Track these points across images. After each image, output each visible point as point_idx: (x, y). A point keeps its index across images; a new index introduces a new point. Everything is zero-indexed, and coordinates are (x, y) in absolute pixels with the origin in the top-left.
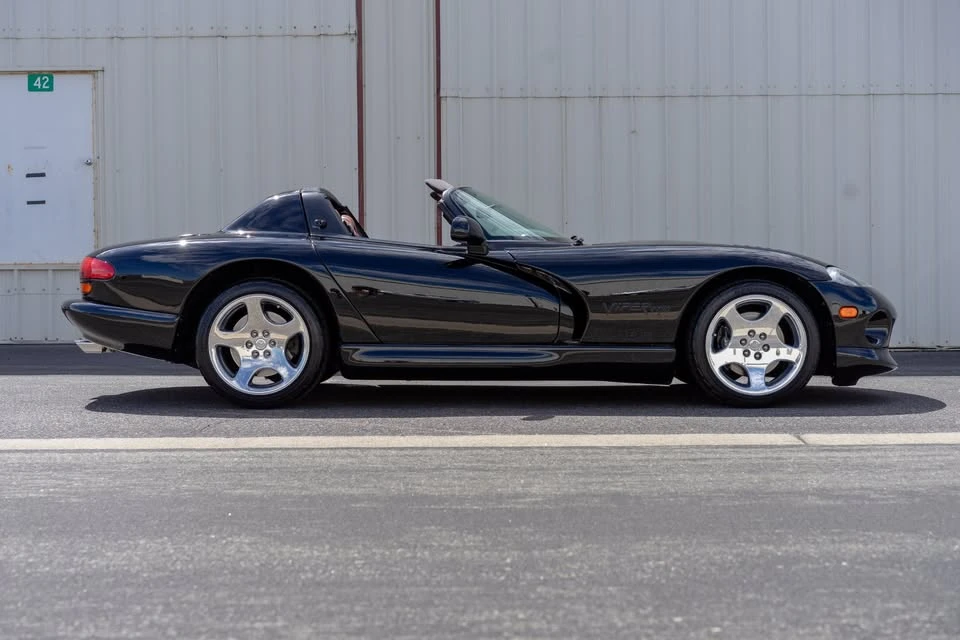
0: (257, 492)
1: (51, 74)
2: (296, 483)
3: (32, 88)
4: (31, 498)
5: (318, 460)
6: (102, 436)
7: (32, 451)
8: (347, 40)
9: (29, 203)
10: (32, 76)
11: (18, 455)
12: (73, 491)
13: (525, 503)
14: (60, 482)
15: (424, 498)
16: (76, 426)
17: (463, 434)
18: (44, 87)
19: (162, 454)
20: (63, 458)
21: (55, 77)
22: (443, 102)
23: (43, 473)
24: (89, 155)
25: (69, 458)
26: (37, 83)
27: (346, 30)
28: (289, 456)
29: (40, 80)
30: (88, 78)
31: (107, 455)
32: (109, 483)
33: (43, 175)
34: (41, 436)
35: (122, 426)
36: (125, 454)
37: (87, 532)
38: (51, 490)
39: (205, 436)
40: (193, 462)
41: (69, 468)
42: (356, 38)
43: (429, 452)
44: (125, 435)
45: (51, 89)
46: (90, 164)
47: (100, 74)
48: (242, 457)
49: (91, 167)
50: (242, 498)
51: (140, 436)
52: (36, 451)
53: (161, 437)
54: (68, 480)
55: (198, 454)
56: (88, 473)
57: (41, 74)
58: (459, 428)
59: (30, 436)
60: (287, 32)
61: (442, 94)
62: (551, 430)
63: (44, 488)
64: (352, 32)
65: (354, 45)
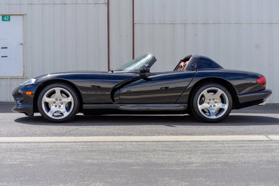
0: (95, 162)
1: (9, 16)
2: (108, 157)
3: (3, 20)
4: (15, 164)
5: (109, 146)
6: (31, 136)
7: (10, 143)
8: (104, 5)
9: (2, 57)
10: (3, 16)
11: (5, 144)
12: (29, 161)
13: (195, 167)
14: (23, 157)
15: (156, 164)
16: (22, 132)
17: (154, 135)
18: (7, 20)
19: (55, 144)
20: (21, 146)
21: (11, 16)
22: (135, 25)
23: (16, 152)
24: (22, 42)
25: (23, 145)
26: (5, 18)
27: (104, 2)
28: (99, 145)
29: (6, 17)
30: (21, 17)
31: (36, 144)
32: (41, 157)
33: (7, 48)
34: (11, 136)
35: (38, 132)
36: (42, 144)
37: (39, 181)
38: (21, 160)
39: (67, 136)
40: (67, 147)
41: (24, 150)
42: (107, 5)
43: (147, 143)
44: (39, 136)
45: (9, 20)
46: (22, 44)
47: (25, 16)
48: (83, 145)
49: (22, 45)
50: (90, 164)
51: (45, 136)
52: (11, 142)
53: (52, 136)
54: (26, 156)
55: (68, 144)
56: (32, 153)
57: (6, 15)
58: (151, 133)
59: (7, 136)
60: (85, 3)
61: (134, 23)
62: (183, 134)
63: (18, 159)
64: (106, 3)
65: (106, 7)
